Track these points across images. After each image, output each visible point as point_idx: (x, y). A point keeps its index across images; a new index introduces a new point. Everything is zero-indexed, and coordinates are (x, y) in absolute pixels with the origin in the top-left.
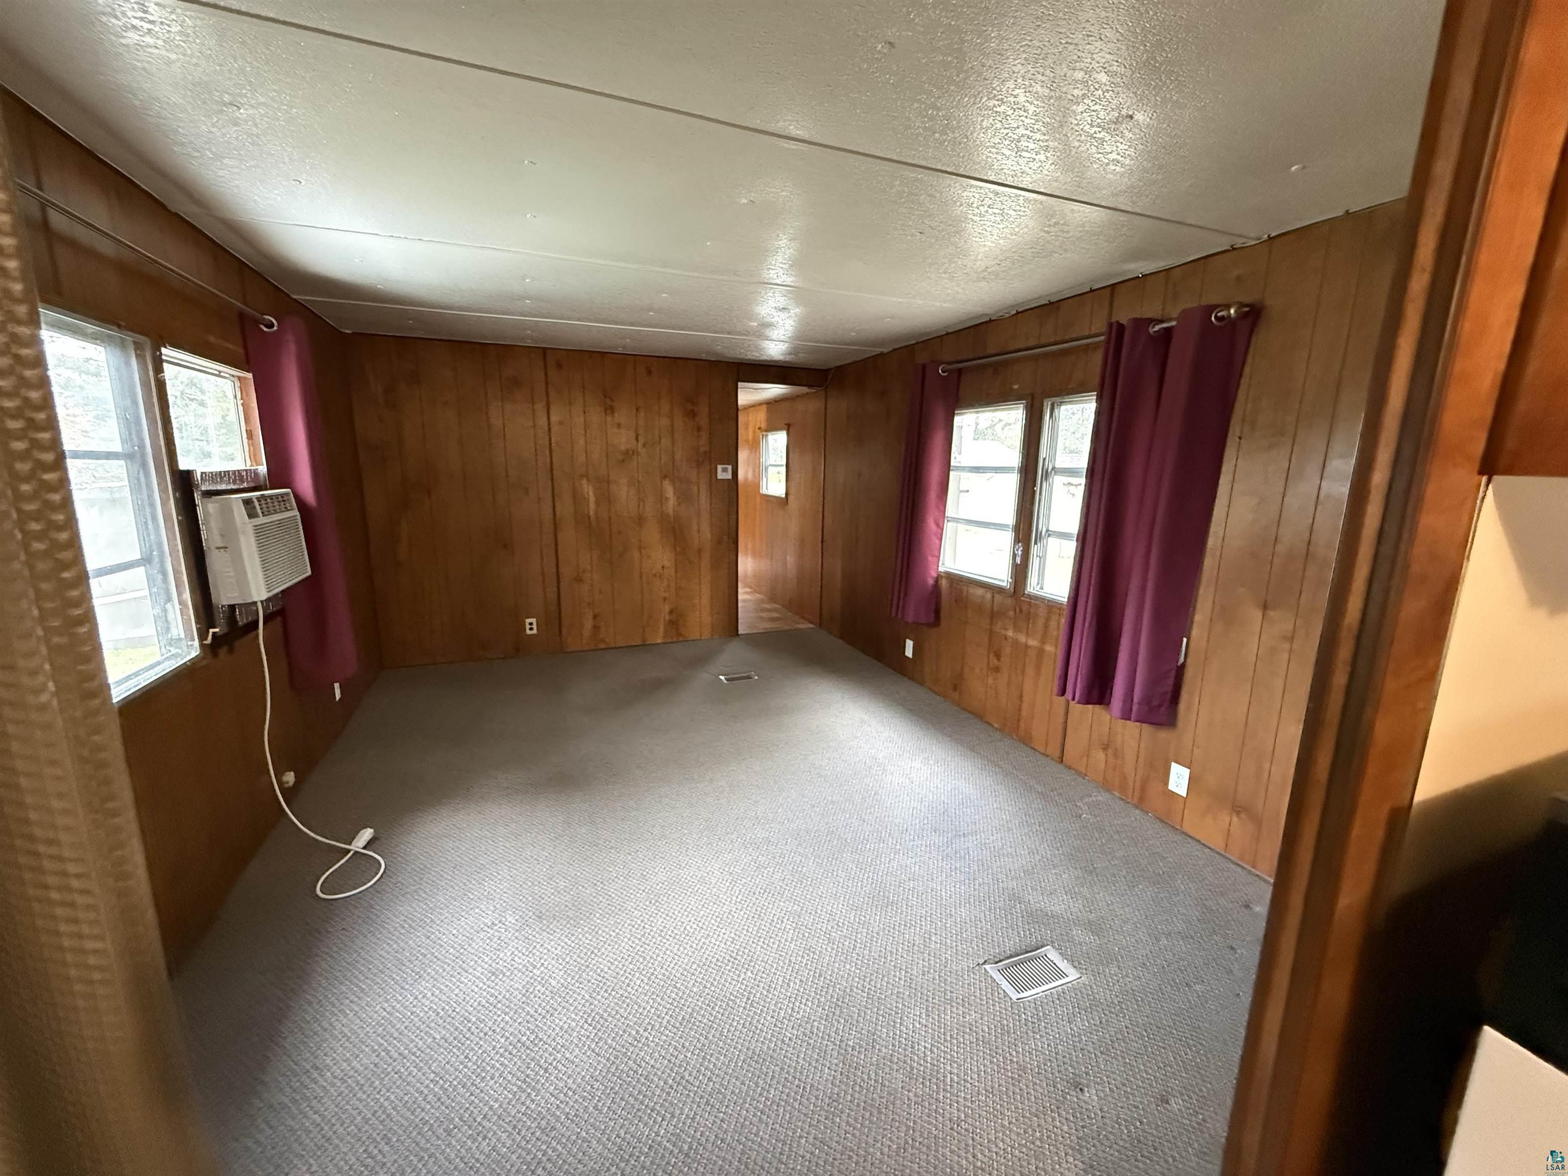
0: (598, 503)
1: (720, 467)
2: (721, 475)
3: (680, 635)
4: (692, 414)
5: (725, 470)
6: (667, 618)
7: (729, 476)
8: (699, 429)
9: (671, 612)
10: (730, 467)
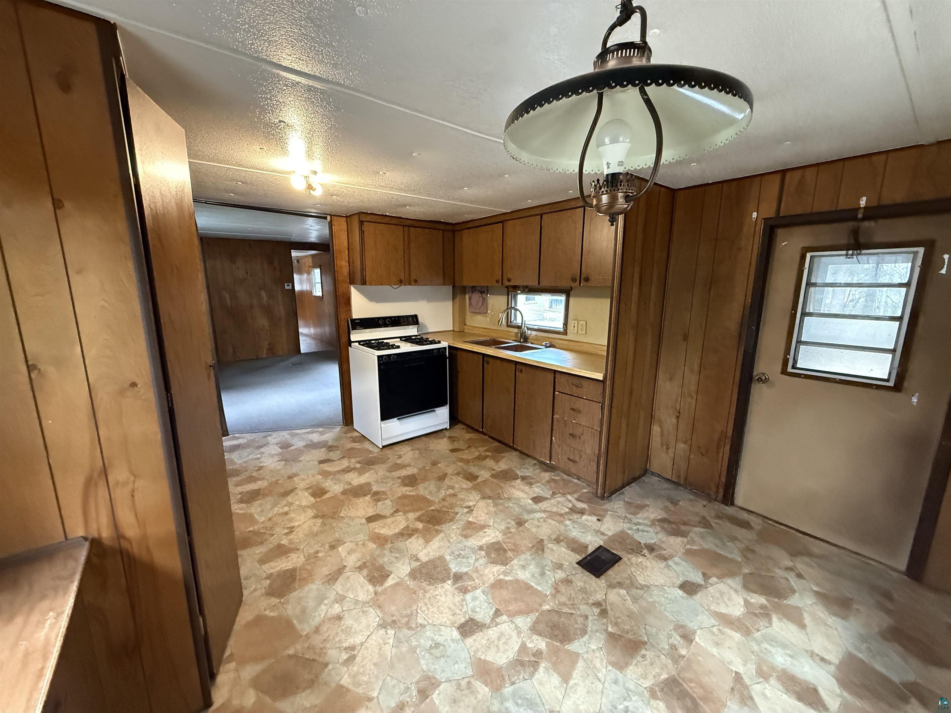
0: (231, 301)
1: (286, 284)
2: (287, 287)
3: (273, 353)
4: (272, 263)
5: (288, 285)
6: (268, 347)
7: (290, 287)
8: (275, 269)
9: (269, 344)
10: (290, 284)
